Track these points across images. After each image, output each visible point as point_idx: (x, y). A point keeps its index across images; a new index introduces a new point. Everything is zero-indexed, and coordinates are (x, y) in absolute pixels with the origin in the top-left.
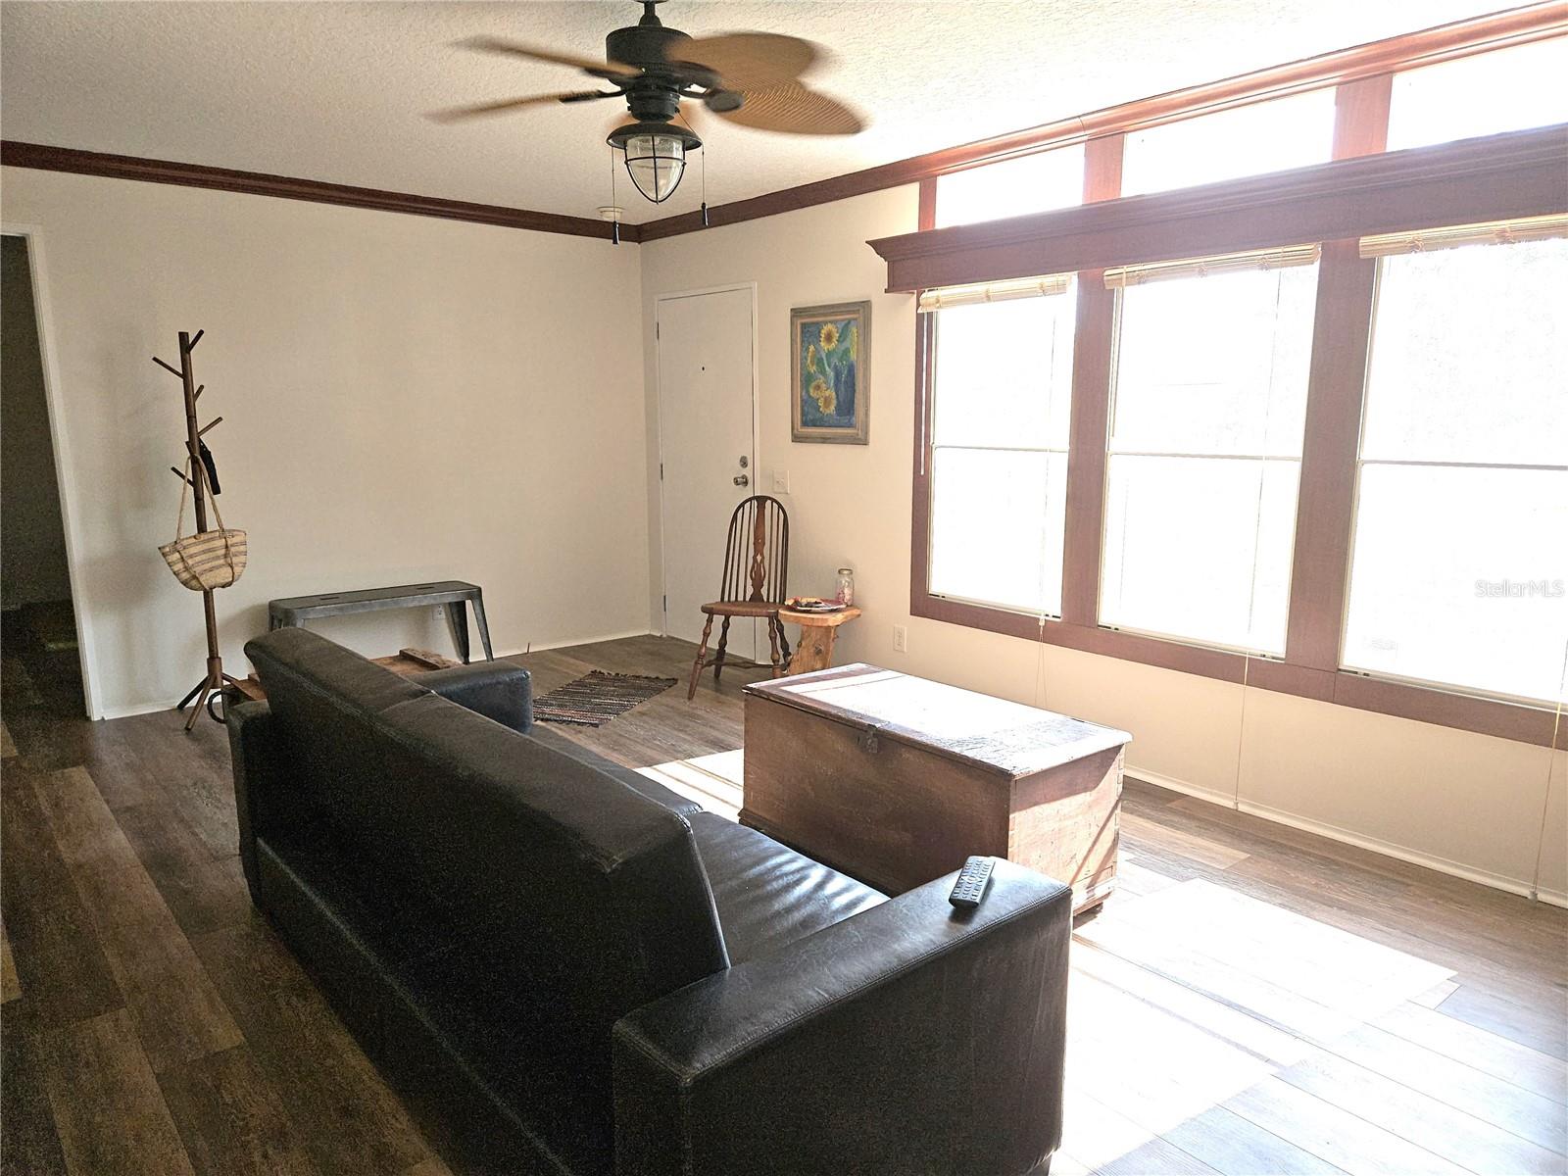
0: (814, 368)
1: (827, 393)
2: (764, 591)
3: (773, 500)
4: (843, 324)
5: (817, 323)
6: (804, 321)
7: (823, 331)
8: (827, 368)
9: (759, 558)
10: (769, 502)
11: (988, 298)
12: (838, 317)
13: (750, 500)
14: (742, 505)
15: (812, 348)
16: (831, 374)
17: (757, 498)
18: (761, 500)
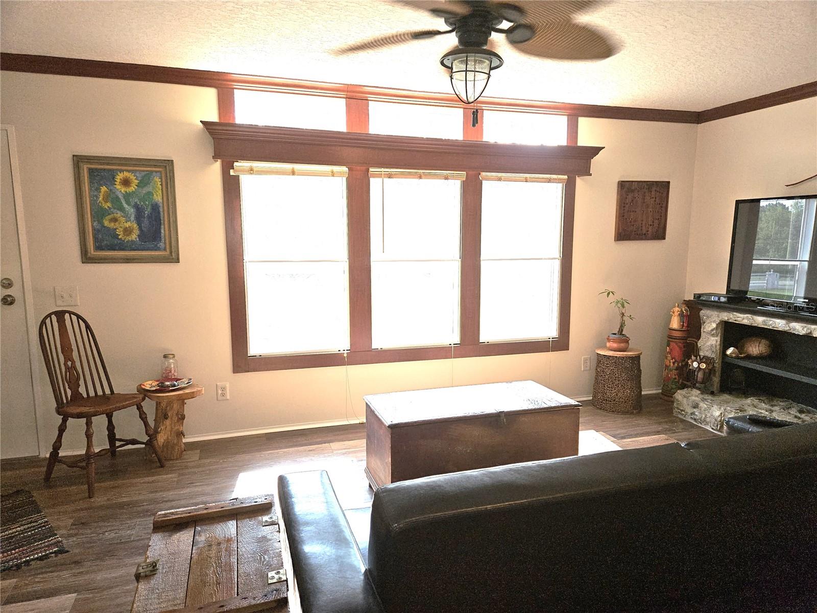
0: (109, 204)
1: (128, 225)
2: (82, 390)
3: (70, 313)
4: (143, 174)
5: (112, 170)
6: (92, 166)
7: (118, 177)
8: (125, 206)
9: (69, 363)
10: (67, 316)
11: (293, 173)
12: (137, 168)
13: (49, 315)
14: (43, 322)
15: (104, 189)
16: (131, 211)
17: (56, 313)
18: (60, 315)
